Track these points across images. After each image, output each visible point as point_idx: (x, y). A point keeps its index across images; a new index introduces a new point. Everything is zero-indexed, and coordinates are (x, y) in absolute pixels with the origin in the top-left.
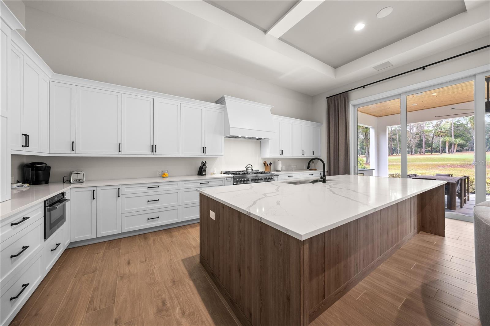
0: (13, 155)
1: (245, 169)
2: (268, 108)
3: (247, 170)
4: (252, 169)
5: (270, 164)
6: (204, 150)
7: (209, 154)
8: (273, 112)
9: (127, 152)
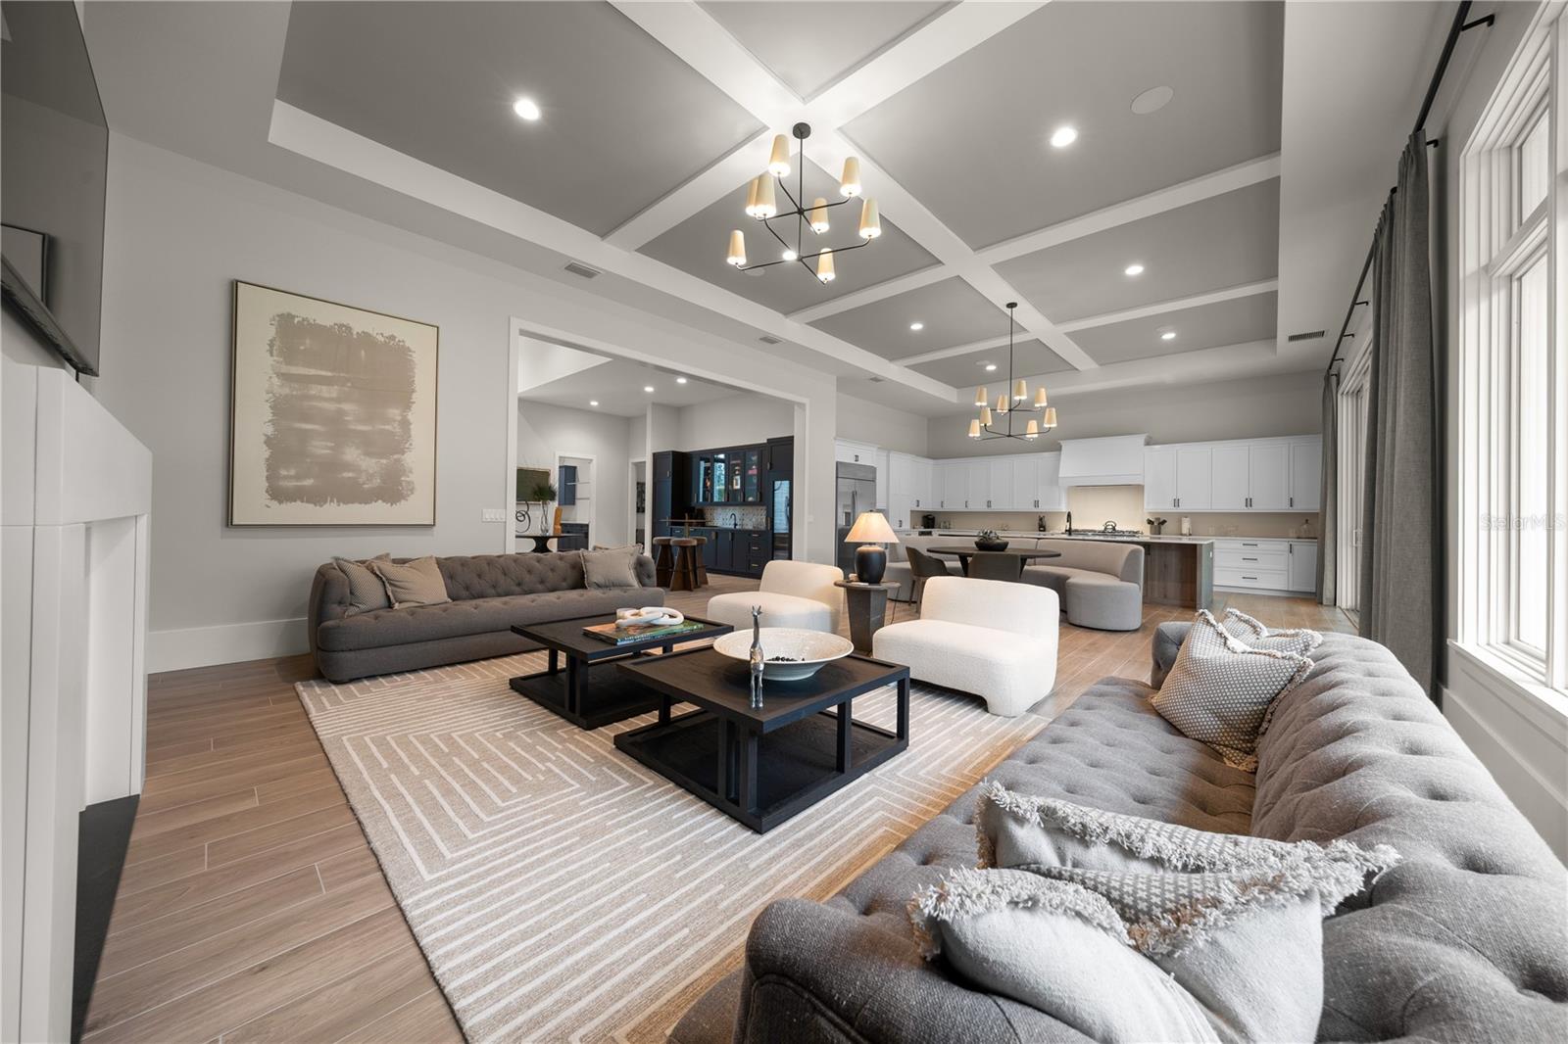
0: (912, 511)
1: (1103, 528)
2: (1141, 439)
3: (1106, 528)
4: (1114, 528)
5: (1165, 522)
6: (1036, 504)
7: (1043, 508)
8: (1148, 443)
9: (972, 508)
